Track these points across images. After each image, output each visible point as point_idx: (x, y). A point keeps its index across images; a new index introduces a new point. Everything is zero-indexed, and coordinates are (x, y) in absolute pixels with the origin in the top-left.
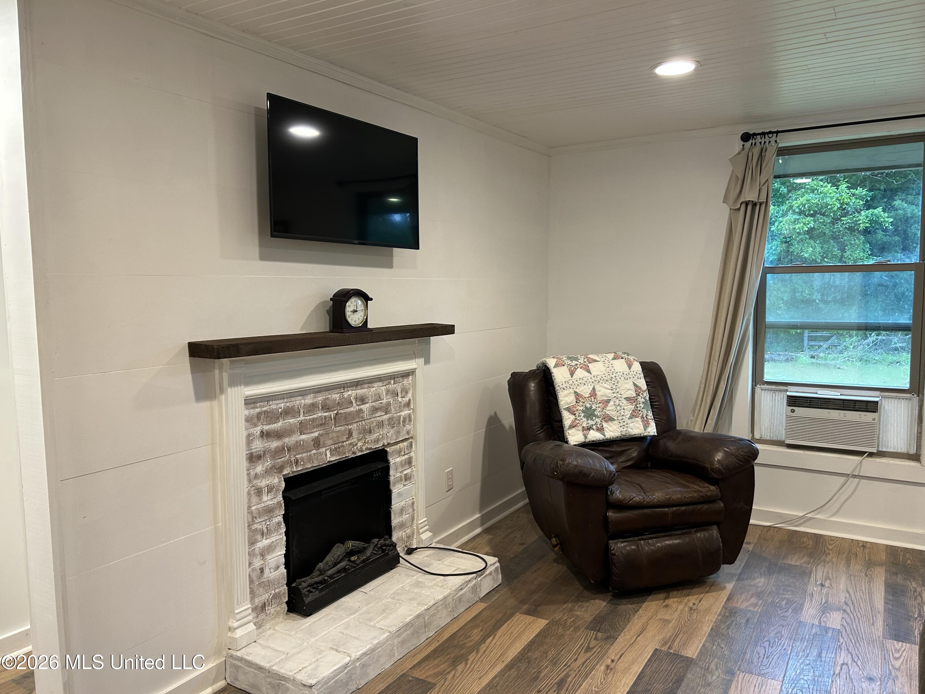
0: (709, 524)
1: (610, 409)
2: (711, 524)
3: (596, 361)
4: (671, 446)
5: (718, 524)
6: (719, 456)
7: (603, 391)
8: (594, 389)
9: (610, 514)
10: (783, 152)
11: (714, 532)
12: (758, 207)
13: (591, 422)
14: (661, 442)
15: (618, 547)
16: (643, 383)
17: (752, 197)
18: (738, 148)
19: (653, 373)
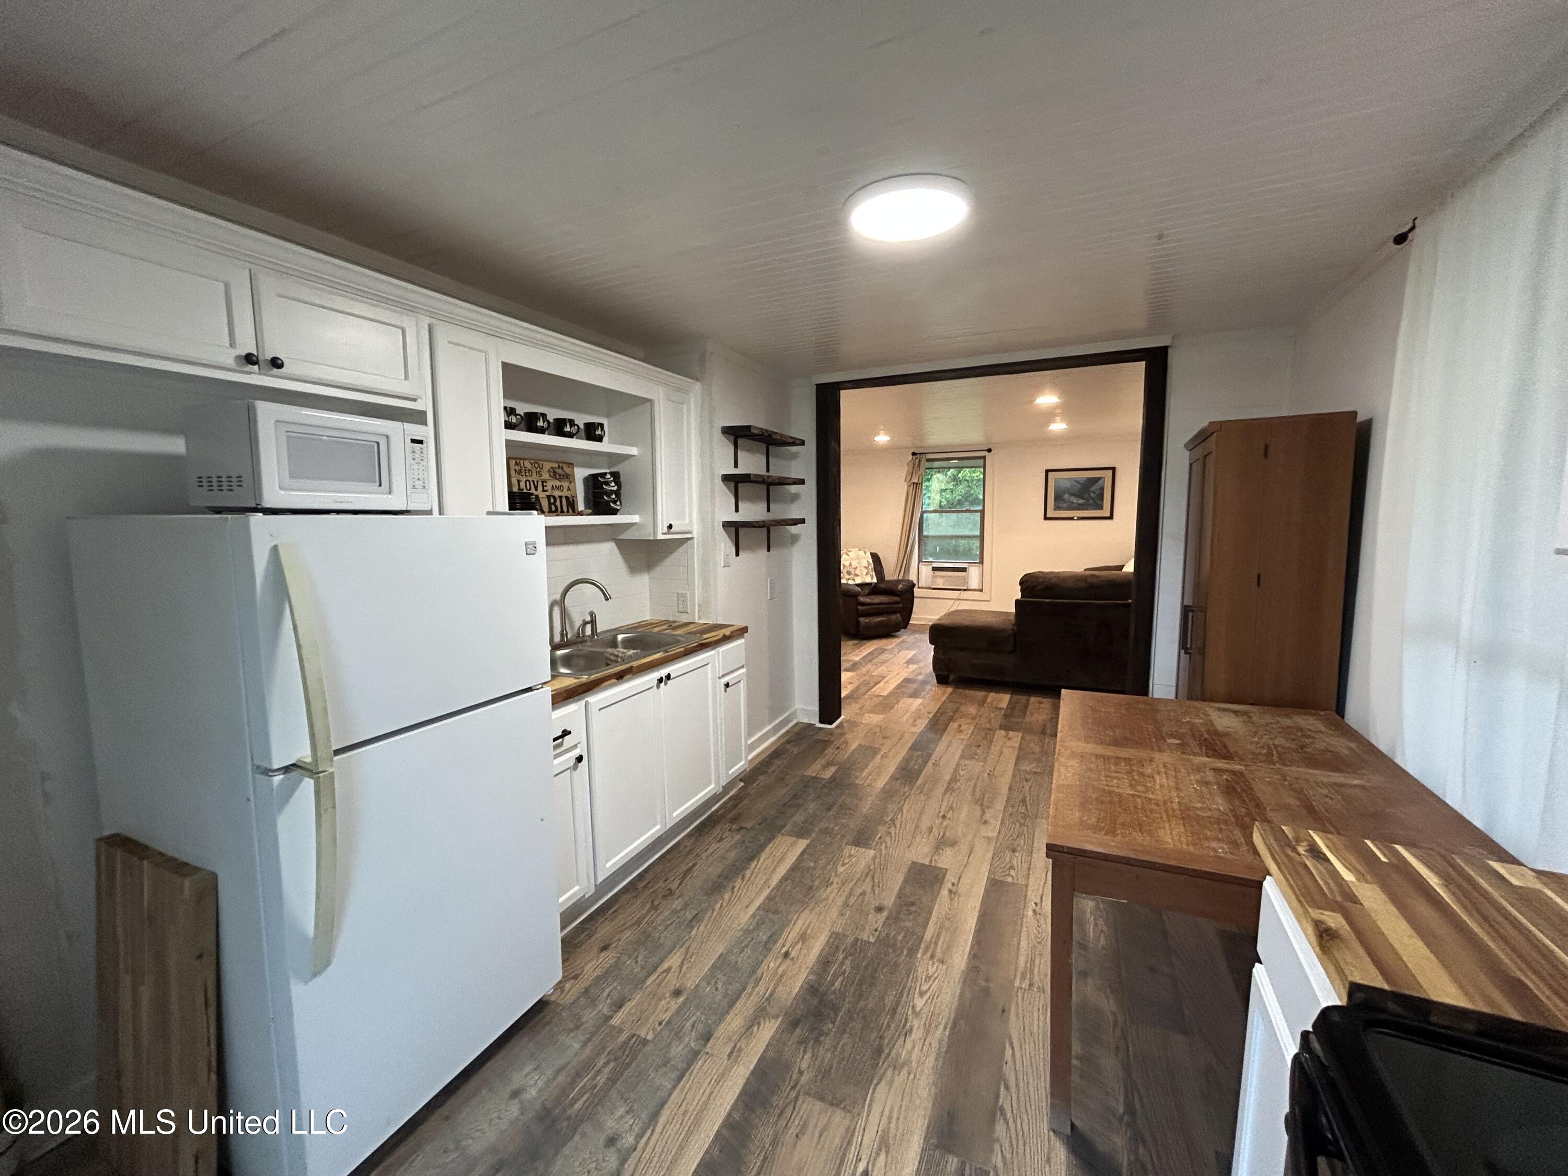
0: (895, 613)
1: (857, 572)
2: (898, 612)
3: (851, 551)
4: (882, 586)
5: (900, 613)
6: (900, 586)
7: (854, 564)
8: (851, 563)
9: (859, 607)
10: (928, 460)
11: (898, 615)
12: (918, 484)
13: (850, 577)
14: (879, 585)
15: (862, 620)
16: (871, 561)
17: (916, 481)
18: (911, 458)
19: (875, 557)
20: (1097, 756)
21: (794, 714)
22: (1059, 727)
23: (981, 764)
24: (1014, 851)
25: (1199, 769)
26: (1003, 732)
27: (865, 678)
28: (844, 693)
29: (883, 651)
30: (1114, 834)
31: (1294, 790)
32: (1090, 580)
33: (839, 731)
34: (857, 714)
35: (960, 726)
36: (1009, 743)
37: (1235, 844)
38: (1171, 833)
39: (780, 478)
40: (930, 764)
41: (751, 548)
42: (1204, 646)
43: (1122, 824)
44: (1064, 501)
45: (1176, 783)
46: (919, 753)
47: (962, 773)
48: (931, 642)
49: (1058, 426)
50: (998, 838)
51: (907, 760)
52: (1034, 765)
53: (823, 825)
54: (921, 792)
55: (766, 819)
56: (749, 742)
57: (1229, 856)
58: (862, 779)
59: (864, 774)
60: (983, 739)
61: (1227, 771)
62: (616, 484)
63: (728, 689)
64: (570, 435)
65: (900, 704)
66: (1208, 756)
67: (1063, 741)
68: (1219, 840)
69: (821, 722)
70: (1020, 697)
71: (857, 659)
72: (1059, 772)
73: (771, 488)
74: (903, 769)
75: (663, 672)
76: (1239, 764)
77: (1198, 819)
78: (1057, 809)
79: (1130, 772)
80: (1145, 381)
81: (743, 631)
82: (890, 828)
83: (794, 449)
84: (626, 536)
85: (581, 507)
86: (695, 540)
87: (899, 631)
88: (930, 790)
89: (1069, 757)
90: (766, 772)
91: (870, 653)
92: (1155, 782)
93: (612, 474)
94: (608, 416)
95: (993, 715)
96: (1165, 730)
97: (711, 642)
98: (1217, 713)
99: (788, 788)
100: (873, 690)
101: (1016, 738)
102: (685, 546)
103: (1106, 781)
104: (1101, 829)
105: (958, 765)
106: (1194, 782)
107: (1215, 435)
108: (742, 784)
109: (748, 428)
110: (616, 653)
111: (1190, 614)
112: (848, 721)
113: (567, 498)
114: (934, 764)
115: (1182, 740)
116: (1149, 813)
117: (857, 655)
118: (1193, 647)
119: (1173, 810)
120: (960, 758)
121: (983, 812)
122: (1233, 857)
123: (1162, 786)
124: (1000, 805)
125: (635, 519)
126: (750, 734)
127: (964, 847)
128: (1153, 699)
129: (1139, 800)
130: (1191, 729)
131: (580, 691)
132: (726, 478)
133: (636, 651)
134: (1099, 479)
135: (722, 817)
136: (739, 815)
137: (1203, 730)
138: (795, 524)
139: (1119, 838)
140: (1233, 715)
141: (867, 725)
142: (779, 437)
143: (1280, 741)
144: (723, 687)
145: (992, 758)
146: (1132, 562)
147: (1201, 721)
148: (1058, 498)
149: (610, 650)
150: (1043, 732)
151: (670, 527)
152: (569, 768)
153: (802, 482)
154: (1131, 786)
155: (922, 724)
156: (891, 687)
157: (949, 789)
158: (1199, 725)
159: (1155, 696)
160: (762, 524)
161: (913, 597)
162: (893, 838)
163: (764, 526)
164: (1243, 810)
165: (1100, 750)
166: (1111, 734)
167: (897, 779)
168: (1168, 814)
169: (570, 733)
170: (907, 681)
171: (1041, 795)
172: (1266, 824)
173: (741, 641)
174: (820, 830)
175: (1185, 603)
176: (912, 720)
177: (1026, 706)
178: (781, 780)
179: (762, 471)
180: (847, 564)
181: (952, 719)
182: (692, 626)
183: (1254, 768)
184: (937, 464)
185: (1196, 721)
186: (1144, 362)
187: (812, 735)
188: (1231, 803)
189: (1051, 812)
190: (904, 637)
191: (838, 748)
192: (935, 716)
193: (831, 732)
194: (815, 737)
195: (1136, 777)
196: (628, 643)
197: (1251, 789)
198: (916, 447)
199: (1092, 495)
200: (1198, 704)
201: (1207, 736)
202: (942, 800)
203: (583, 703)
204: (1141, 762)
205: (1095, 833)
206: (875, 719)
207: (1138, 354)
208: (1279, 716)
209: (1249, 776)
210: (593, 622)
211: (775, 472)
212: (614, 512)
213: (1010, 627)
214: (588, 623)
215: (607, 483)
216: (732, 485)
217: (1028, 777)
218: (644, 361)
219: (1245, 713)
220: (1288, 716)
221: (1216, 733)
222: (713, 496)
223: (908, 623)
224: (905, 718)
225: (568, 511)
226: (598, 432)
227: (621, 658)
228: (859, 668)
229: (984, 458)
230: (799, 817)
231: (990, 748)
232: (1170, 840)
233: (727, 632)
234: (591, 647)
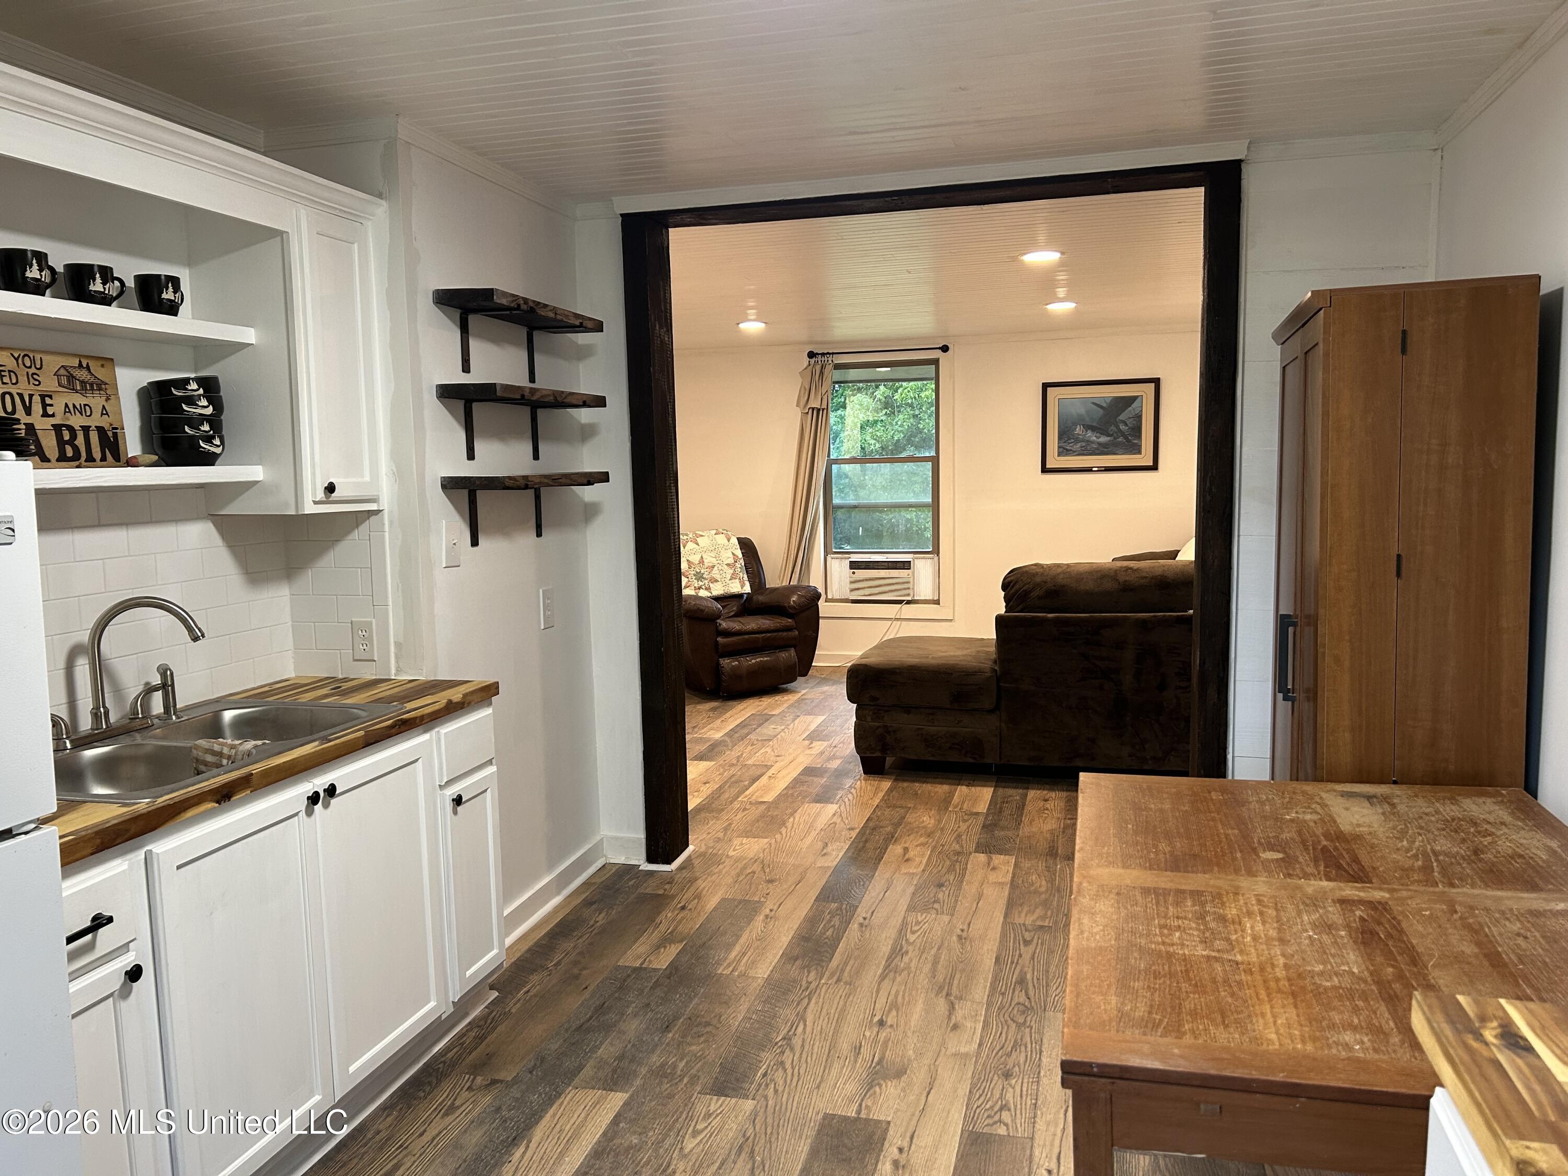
0: (784, 647)
1: (715, 573)
2: (790, 646)
3: (702, 536)
4: (761, 598)
5: (795, 646)
6: (794, 598)
7: (709, 559)
8: (702, 557)
9: (719, 639)
10: (838, 367)
11: (792, 652)
12: (821, 412)
13: (701, 583)
14: (755, 597)
15: (725, 662)
16: (739, 553)
17: (816, 405)
18: (806, 364)
19: (747, 547)
20: (1146, 891)
21: (596, 850)
22: (1078, 841)
23: (946, 918)
24: (1007, 1075)
25: (1313, 902)
26: (982, 857)
27: (733, 771)
28: (692, 803)
29: (765, 718)
30: (1180, 1035)
31: (1470, 928)
32: (1122, 578)
33: (685, 873)
34: (719, 840)
35: (906, 850)
36: (993, 877)
37: (1377, 1031)
38: (1275, 1023)
39: (555, 394)
40: (854, 926)
41: (504, 529)
42: (1316, 686)
43: (1194, 1014)
44: (1077, 440)
45: (1280, 930)
46: (834, 906)
47: (912, 938)
48: (851, 698)
49: (1061, 308)
50: (978, 1054)
51: (812, 920)
52: (1039, 912)
53: (656, 1059)
54: (838, 980)
55: (543, 1060)
56: (506, 913)
57: (1371, 1056)
58: (729, 965)
59: (733, 954)
60: (948, 871)
61: (1361, 902)
62: (210, 402)
63: (459, 808)
64: (104, 300)
65: (797, 815)
66: (1329, 879)
67: (1085, 866)
68: (1355, 1029)
69: (651, 859)
70: (1010, 791)
71: (718, 735)
72: (1081, 924)
73: (541, 413)
74: (806, 939)
75: (319, 782)
76: (1381, 889)
77: (1319, 993)
78: (1078, 995)
79: (1201, 917)
80: (1204, 221)
81: (488, 692)
82: (783, 1052)
83: (582, 338)
84: (237, 508)
85: (133, 445)
86: (386, 513)
87: (793, 680)
88: (858, 972)
89: (1096, 898)
90: (544, 968)
91: (741, 725)
92: (1243, 931)
93: (201, 381)
94: (190, 262)
95: (964, 827)
96: (1258, 836)
97: (422, 717)
98: (1340, 800)
99: (587, 994)
100: (747, 792)
101: (1005, 864)
102: (364, 527)
103: (1162, 935)
104: (1156, 1026)
105: (904, 924)
106: (1308, 927)
107: (1322, 312)
108: (495, 994)
109: (488, 293)
110: (217, 748)
111: (1291, 630)
112: (703, 855)
113: (100, 429)
114: (861, 925)
115: (1285, 852)
116: (1235, 989)
117: (718, 729)
118: (1297, 687)
119: (1277, 980)
120: (908, 910)
121: (952, 1008)
122: (1376, 1056)
123: (1255, 938)
124: (980, 992)
125: (255, 473)
126: (507, 895)
127: (919, 1075)
128: (1234, 781)
129: (1218, 967)
130: (1300, 833)
131: (133, 830)
132: (447, 393)
133: (259, 743)
134: (1134, 399)
135: (453, 1064)
136: (490, 1056)
137: (1319, 831)
138: (589, 483)
139: (1188, 1039)
140: (1366, 804)
141: (738, 860)
142: (551, 315)
143: (1442, 845)
144: (449, 805)
145: (965, 904)
146: (1192, 545)
147: (1315, 817)
148: (1065, 434)
149: (203, 743)
150: (1052, 853)
151: (331, 488)
152: (111, 995)
153: (600, 402)
154: (1204, 941)
155: (838, 852)
156: (781, 784)
157: (890, 969)
158: (1312, 824)
159: (1236, 778)
160: (522, 482)
161: (816, 618)
162: (789, 1071)
163: (526, 487)
164: (1390, 970)
165: (1150, 879)
166: (1168, 849)
167: (796, 959)
168: (1267, 989)
169: (110, 920)
170: (809, 771)
171: (1052, 968)
172: (1432, 994)
173: (487, 712)
174: (651, 1071)
175: (1281, 612)
176: (820, 845)
177: (1021, 807)
178: (571, 979)
179: (521, 380)
180: (695, 559)
181: (891, 838)
182: (384, 687)
183: (1404, 894)
184: (853, 374)
185: (1308, 817)
186: (1202, 189)
187: (636, 886)
188: (1371, 960)
189: (1068, 1001)
190: (804, 689)
191: (683, 908)
192: (862, 833)
193: (669, 879)
194: (641, 890)
195: (1213, 925)
196: (244, 727)
197: (1401, 931)
198: (817, 343)
199: (1122, 427)
200: (1309, 788)
201: (1325, 843)
202: (878, 992)
203: (140, 855)
204: (1218, 897)
205: (1145, 1034)
206: (752, 847)
207: (1191, 174)
208: (1438, 800)
209: (1397, 909)
210: (167, 686)
211: (547, 382)
212: (209, 460)
213: (988, 665)
214: (156, 689)
215: (191, 401)
216: (460, 404)
217: (1028, 936)
218: (265, 154)
219: (1386, 799)
220: (1453, 800)
221: (1340, 836)
222: (419, 427)
223: (811, 665)
224: (808, 840)
225: (103, 459)
226: (168, 295)
227: (229, 757)
228: (721, 753)
229: (936, 362)
230: (608, 1049)
231: (960, 888)
232: (1273, 1036)
233: (456, 695)
234: (164, 738)
